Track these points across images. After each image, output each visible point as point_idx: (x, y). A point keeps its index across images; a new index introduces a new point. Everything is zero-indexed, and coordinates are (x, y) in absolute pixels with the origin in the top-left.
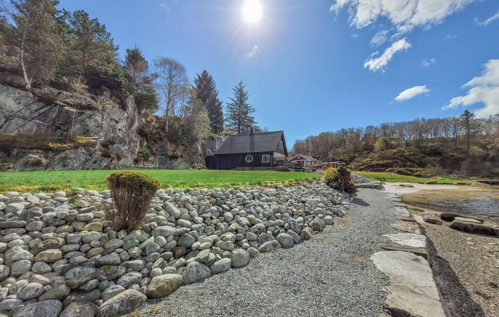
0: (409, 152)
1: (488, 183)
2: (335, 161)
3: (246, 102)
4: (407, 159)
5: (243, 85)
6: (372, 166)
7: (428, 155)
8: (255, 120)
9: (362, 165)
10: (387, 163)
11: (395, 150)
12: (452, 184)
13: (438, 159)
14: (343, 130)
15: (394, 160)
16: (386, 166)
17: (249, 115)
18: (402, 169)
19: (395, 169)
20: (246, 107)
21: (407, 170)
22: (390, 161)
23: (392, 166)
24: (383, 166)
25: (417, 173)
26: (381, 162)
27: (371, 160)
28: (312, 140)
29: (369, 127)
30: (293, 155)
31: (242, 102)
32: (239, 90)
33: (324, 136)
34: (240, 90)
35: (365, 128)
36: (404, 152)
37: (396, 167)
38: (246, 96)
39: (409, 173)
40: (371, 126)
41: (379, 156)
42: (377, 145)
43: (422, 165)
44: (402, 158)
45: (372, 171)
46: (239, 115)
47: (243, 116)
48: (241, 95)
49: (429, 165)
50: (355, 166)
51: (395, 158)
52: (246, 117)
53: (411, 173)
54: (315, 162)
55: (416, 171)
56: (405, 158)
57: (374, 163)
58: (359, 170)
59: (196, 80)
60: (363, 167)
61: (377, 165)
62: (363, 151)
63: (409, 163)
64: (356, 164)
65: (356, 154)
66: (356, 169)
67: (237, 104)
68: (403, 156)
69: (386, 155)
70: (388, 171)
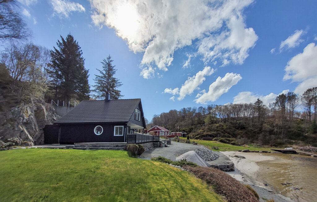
0: (226, 126)
1: (281, 152)
2: (180, 132)
3: (114, 76)
4: (225, 131)
5: (111, 59)
6: (204, 136)
7: (237, 129)
8: (121, 94)
9: (198, 135)
10: (213, 134)
11: (218, 125)
12: (258, 152)
13: (243, 131)
14: (184, 109)
15: (217, 132)
16: (213, 136)
17: (116, 89)
18: (223, 139)
19: (219, 138)
20: (114, 80)
21: (226, 139)
22: (215, 132)
23: (217, 136)
24: (210, 136)
25: (232, 142)
26: (209, 133)
27: (203, 132)
28: (164, 116)
29: (200, 107)
30: (152, 126)
31: (110, 76)
32: (107, 64)
33: (173, 113)
34: (109, 65)
35: (198, 108)
36: (223, 126)
37: (219, 137)
38: (114, 71)
39: (227, 142)
40: (202, 107)
41: (208, 129)
42: (206, 120)
43: (235, 136)
44: (222, 130)
45: (204, 139)
46: (106, 87)
47: (111, 89)
48: (109, 69)
49: (239, 136)
50: (193, 135)
51: (218, 131)
52: (113, 90)
53: (229, 142)
54: (168, 132)
55: (232, 141)
56: (224, 131)
57: (205, 133)
58: (195, 139)
59: (61, 44)
60: (198, 136)
61: (207, 135)
62: (197, 125)
63: (226, 134)
64: (193, 134)
65: (193, 127)
66: (193, 138)
67: (105, 77)
68: (223, 129)
69: (213, 128)
70: (215, 140)
